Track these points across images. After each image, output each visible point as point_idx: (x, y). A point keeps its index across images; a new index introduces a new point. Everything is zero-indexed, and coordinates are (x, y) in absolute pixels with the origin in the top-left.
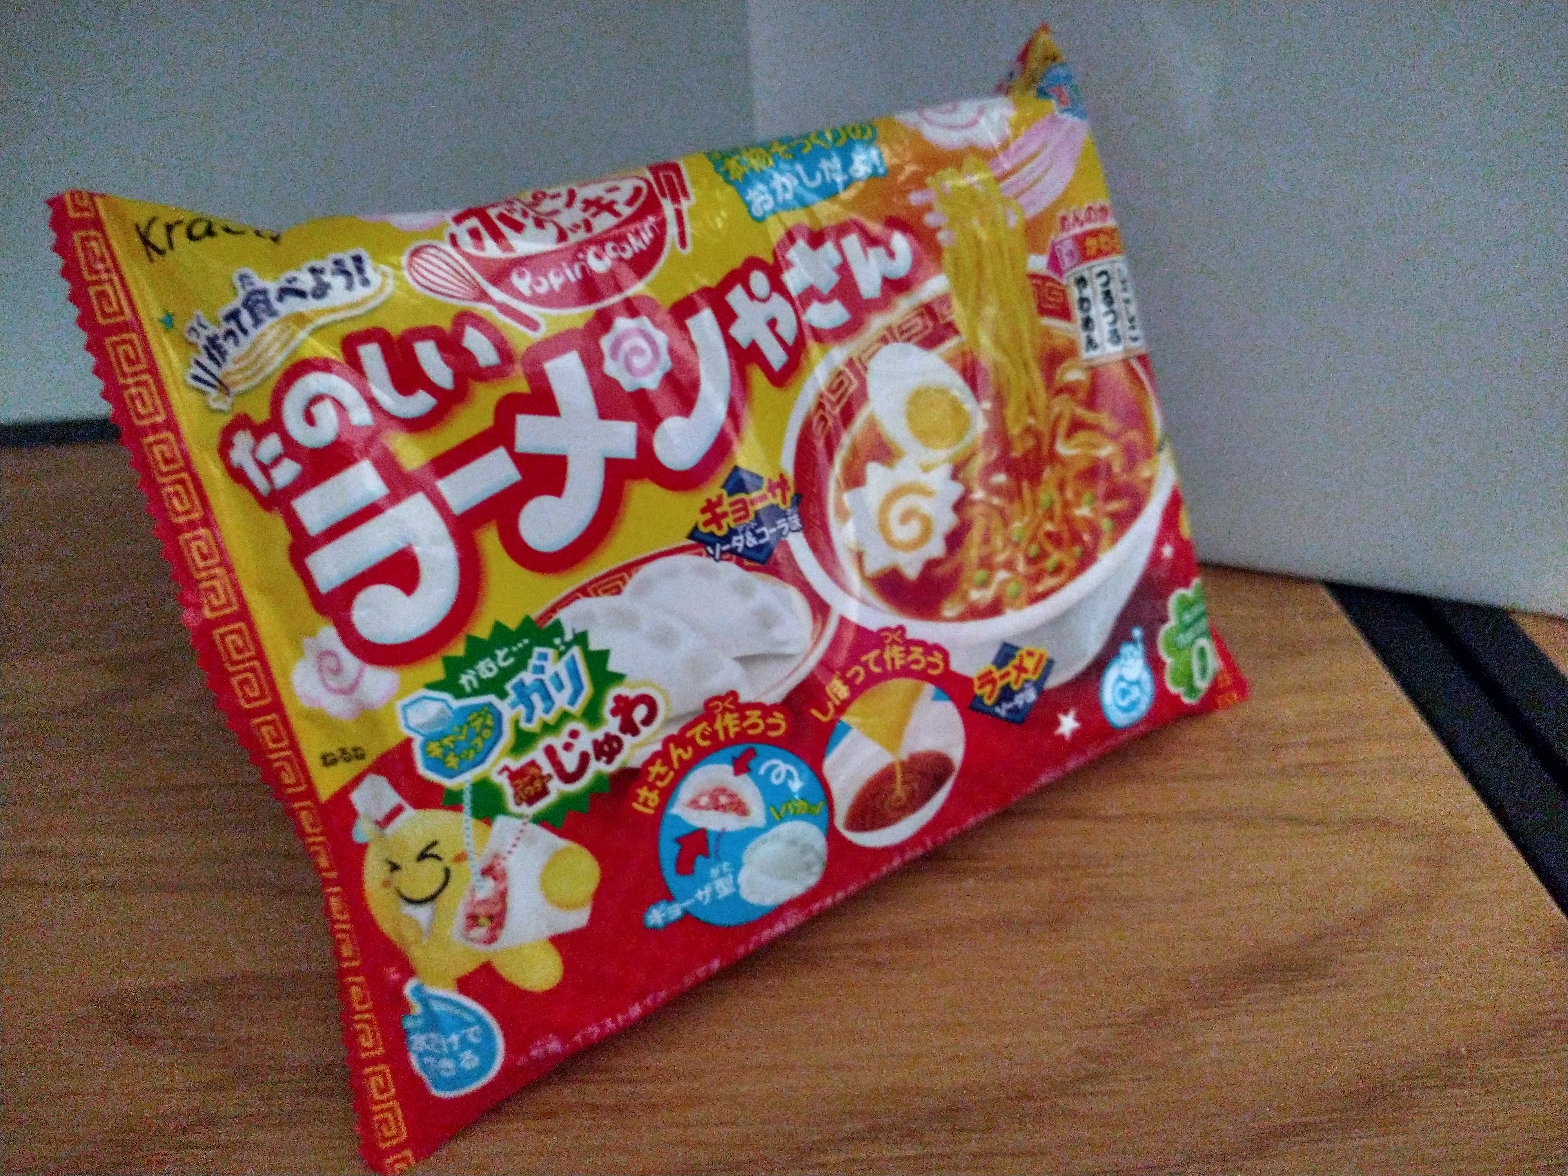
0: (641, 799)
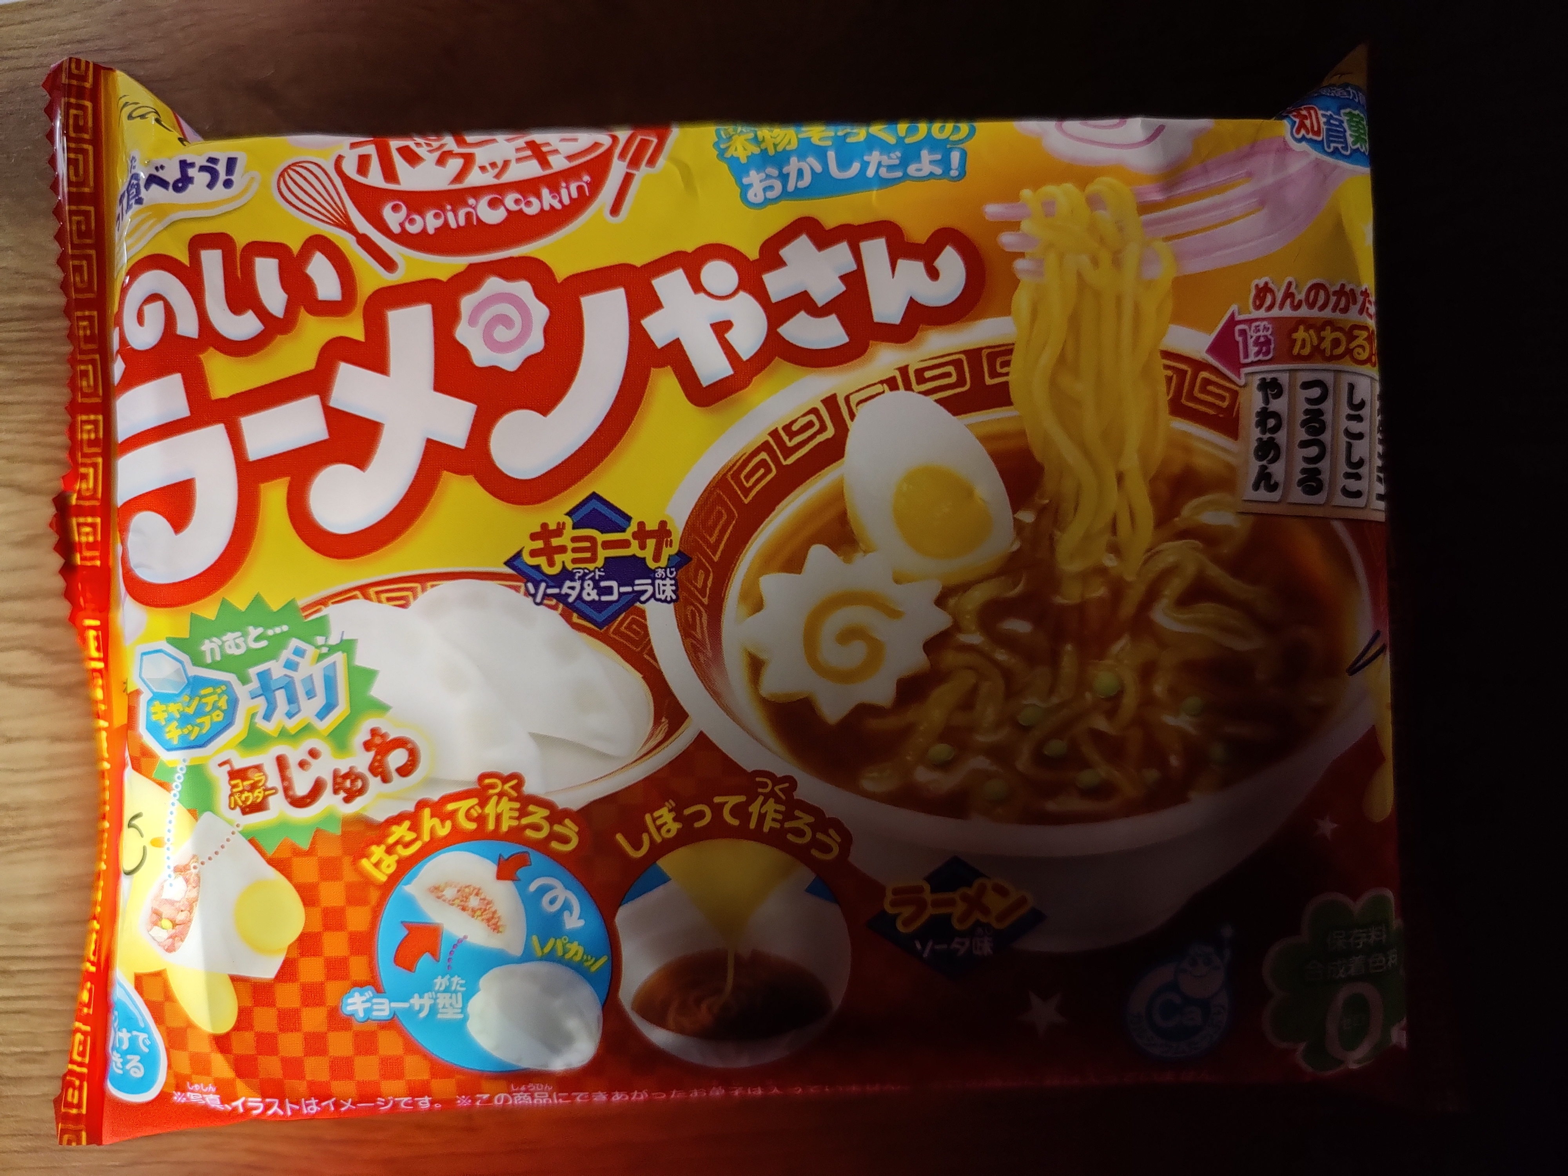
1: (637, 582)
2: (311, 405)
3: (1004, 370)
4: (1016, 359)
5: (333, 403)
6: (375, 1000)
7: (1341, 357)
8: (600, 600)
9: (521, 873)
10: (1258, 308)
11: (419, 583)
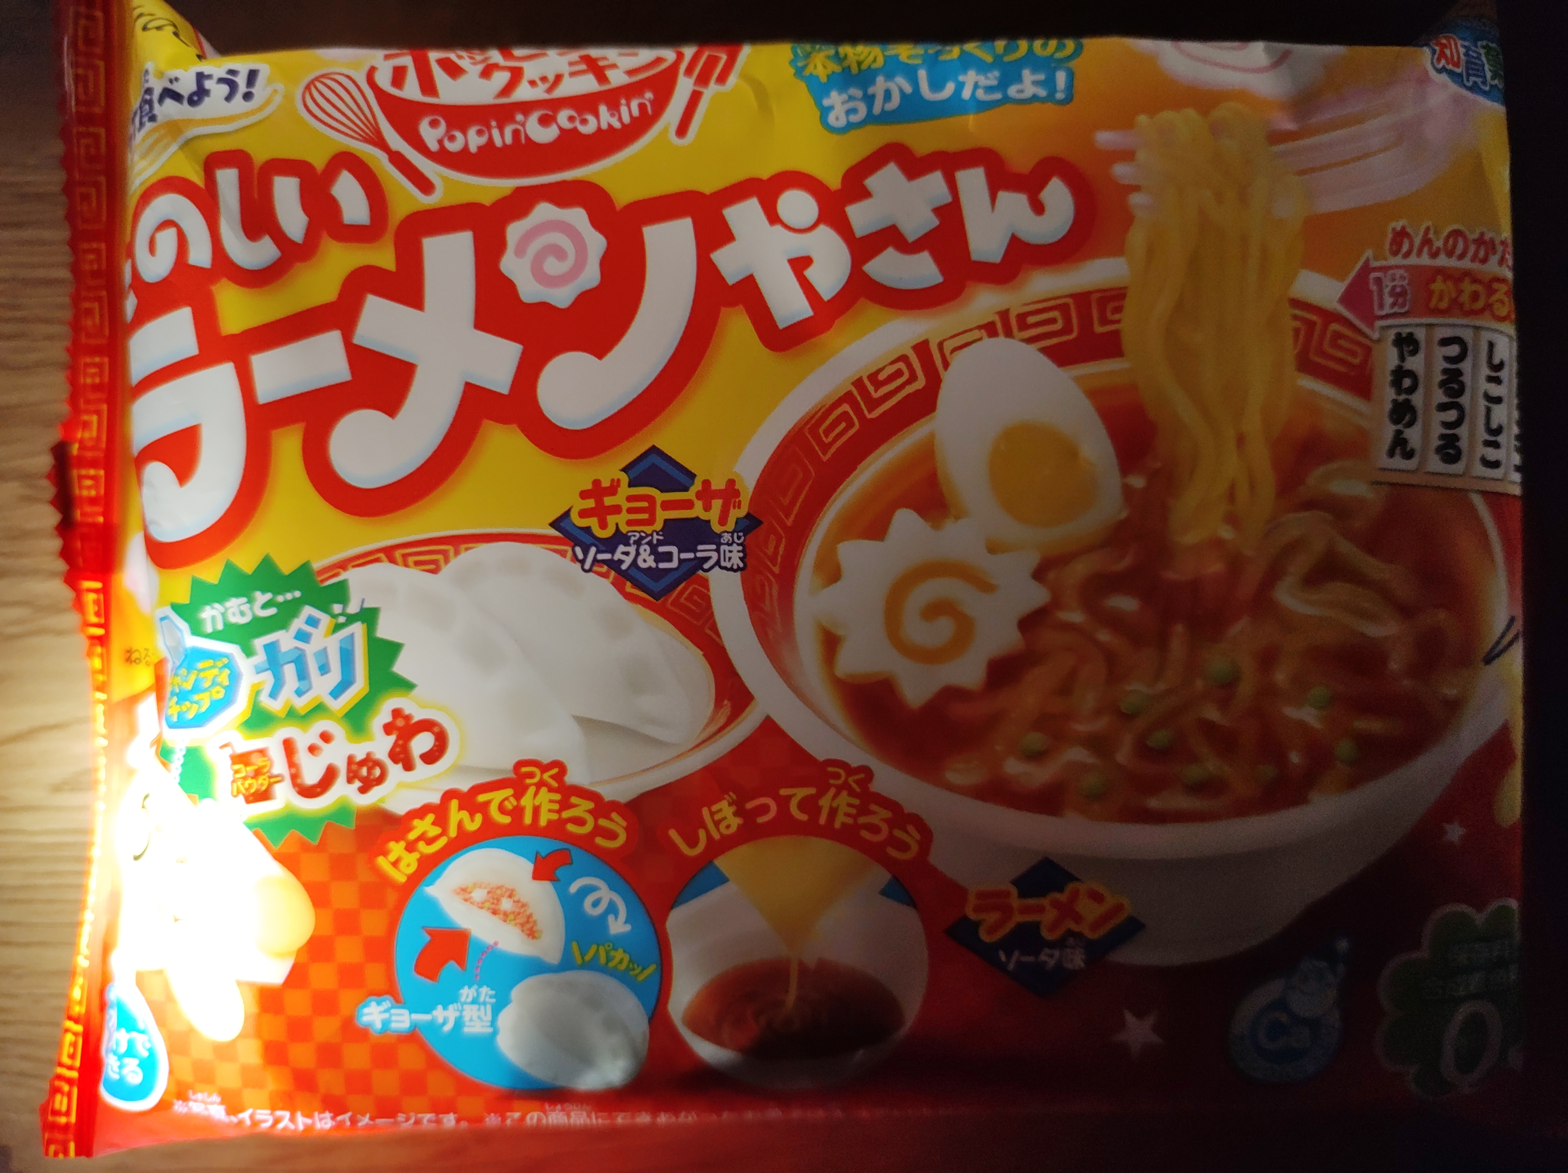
1: (700, 547)
2: (332, 339)
3: (1116, 317)
4: (1129, 304)
5: (357, 340)
6: (393, 1011)
7: (1482, 311)
8: (657, 567)
9: (560, 872)
10: (1395, 253)
11: (452, 545)
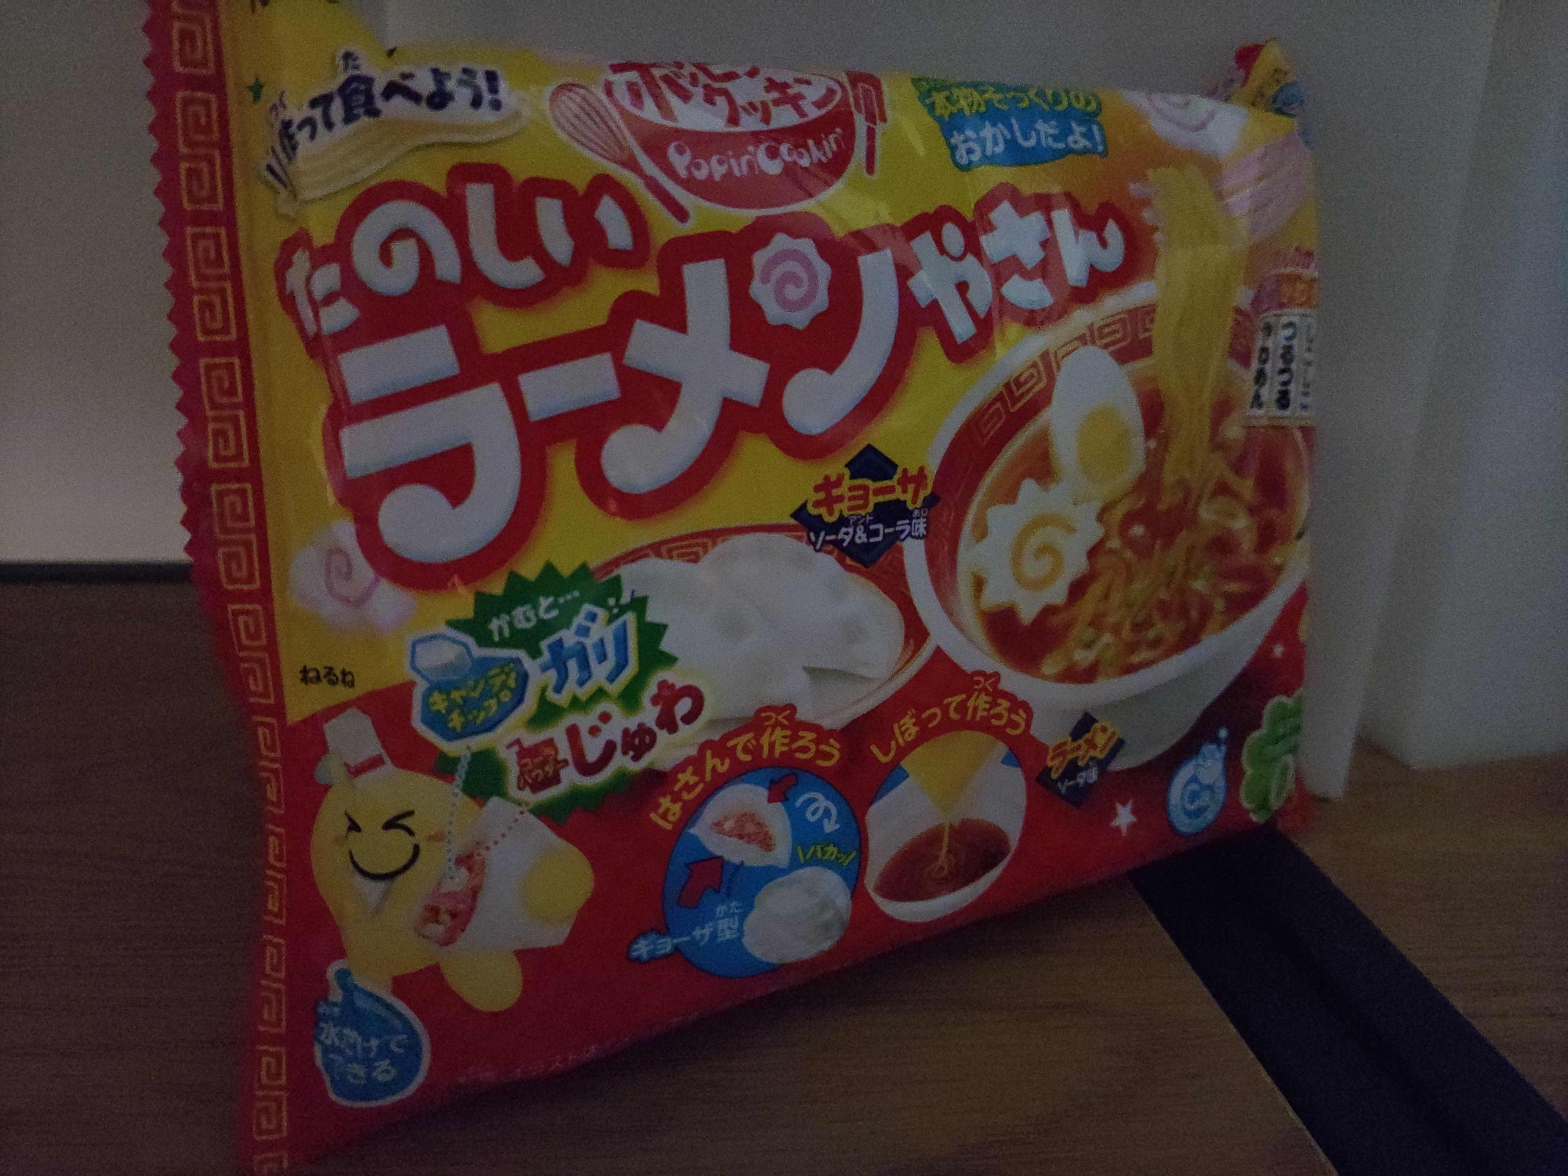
0: (661, 811)
1: (898, 523)
2: (602, 362)
3: (1150, 326)
4: (1156, 316)
5: (627, 361)
6: (661, 941)
8: (868, 542)
9: (791, 793)
11: (711, 538)
